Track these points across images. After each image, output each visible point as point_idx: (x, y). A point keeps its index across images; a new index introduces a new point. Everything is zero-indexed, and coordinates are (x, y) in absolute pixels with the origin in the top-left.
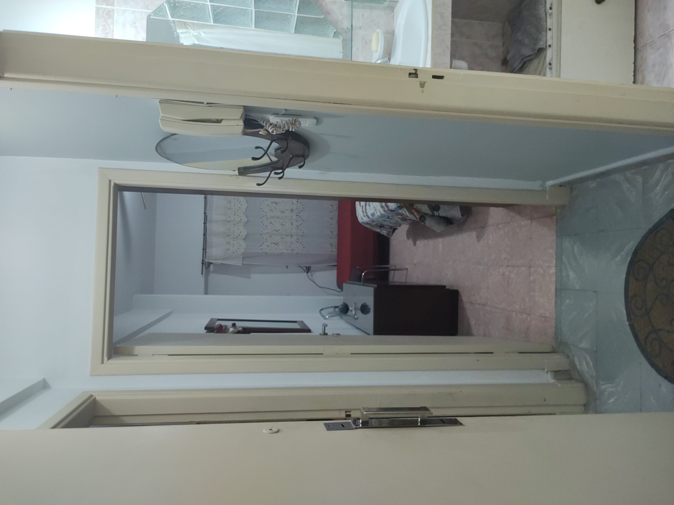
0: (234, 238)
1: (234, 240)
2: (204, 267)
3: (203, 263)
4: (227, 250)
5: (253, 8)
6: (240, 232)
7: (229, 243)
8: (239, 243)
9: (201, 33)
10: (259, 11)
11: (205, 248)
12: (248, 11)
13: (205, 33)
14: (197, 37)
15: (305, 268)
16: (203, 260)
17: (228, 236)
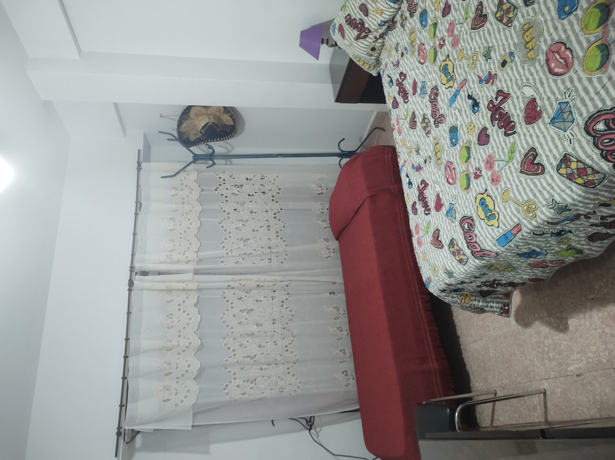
0: (178, 378)
1: (177, 382)
2: (121, 441)
3: (119, 434)
4: (164, 401)
6: (189, 366)
7: (167, 388)
8: (186, 387)
11: (124, 403)
15: (304, 422)
16: (119, 428)
17: (166, 375)
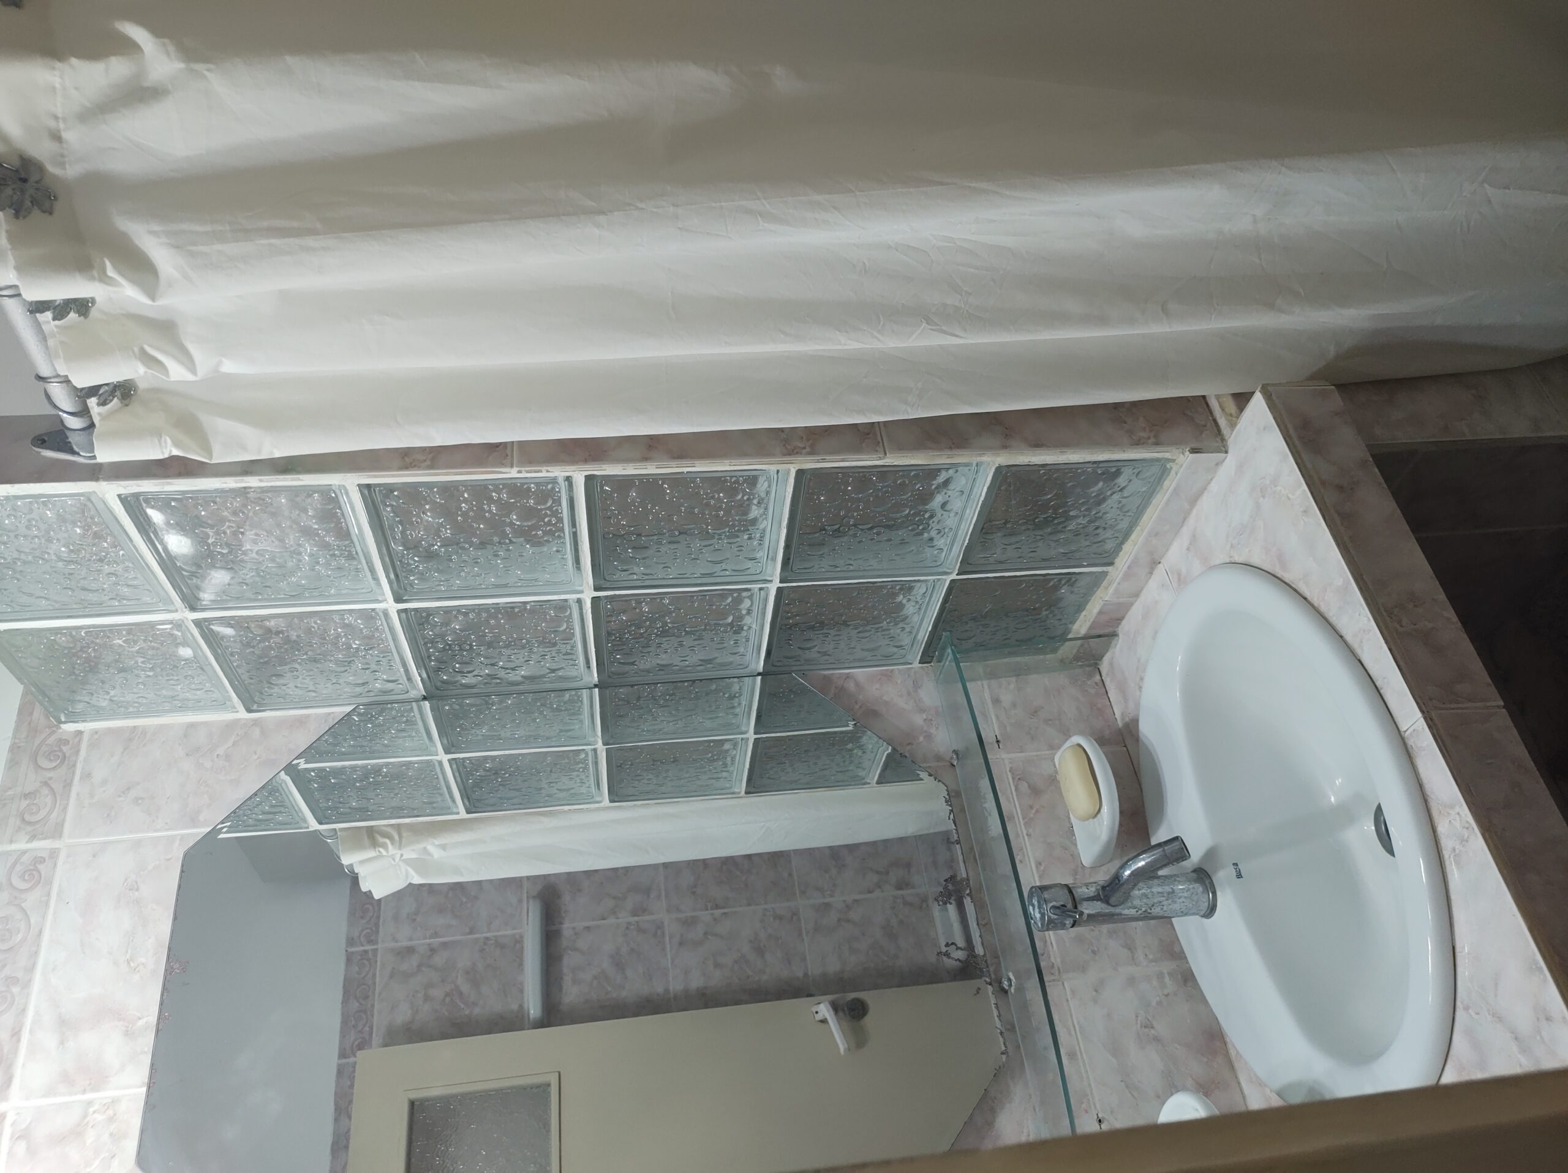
5: (600, 745)
9: (430, 848)
10: (621, 749)
12: (583, 756)
13: (443, 847)
14: (418, 865)
